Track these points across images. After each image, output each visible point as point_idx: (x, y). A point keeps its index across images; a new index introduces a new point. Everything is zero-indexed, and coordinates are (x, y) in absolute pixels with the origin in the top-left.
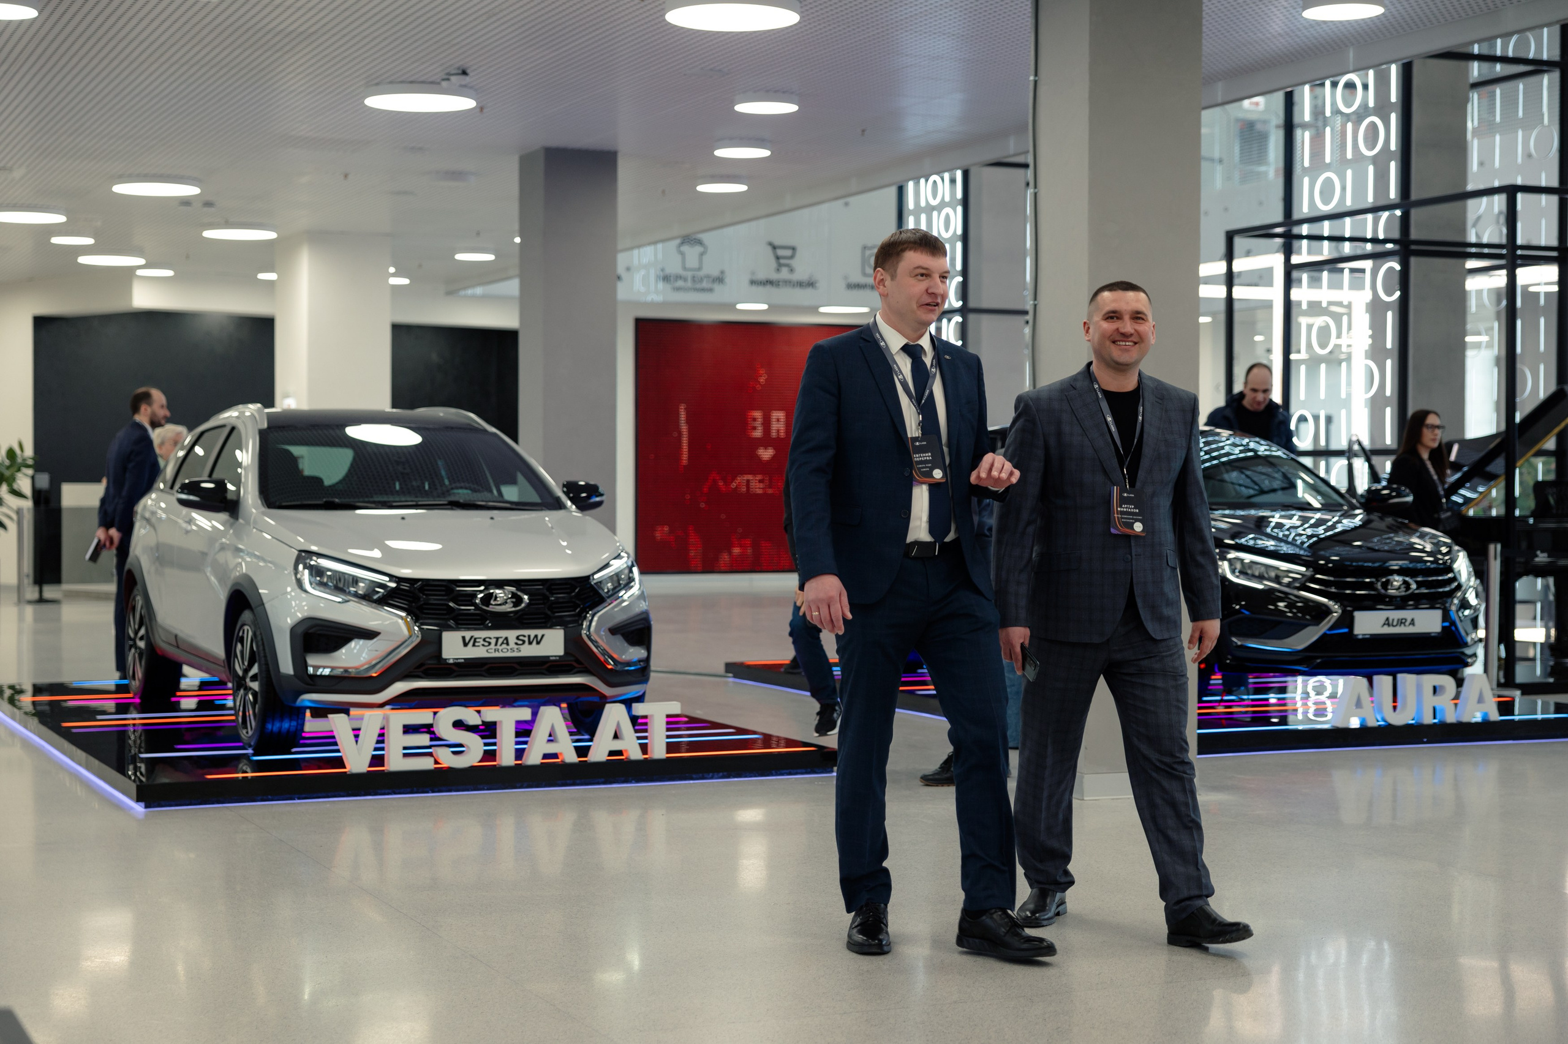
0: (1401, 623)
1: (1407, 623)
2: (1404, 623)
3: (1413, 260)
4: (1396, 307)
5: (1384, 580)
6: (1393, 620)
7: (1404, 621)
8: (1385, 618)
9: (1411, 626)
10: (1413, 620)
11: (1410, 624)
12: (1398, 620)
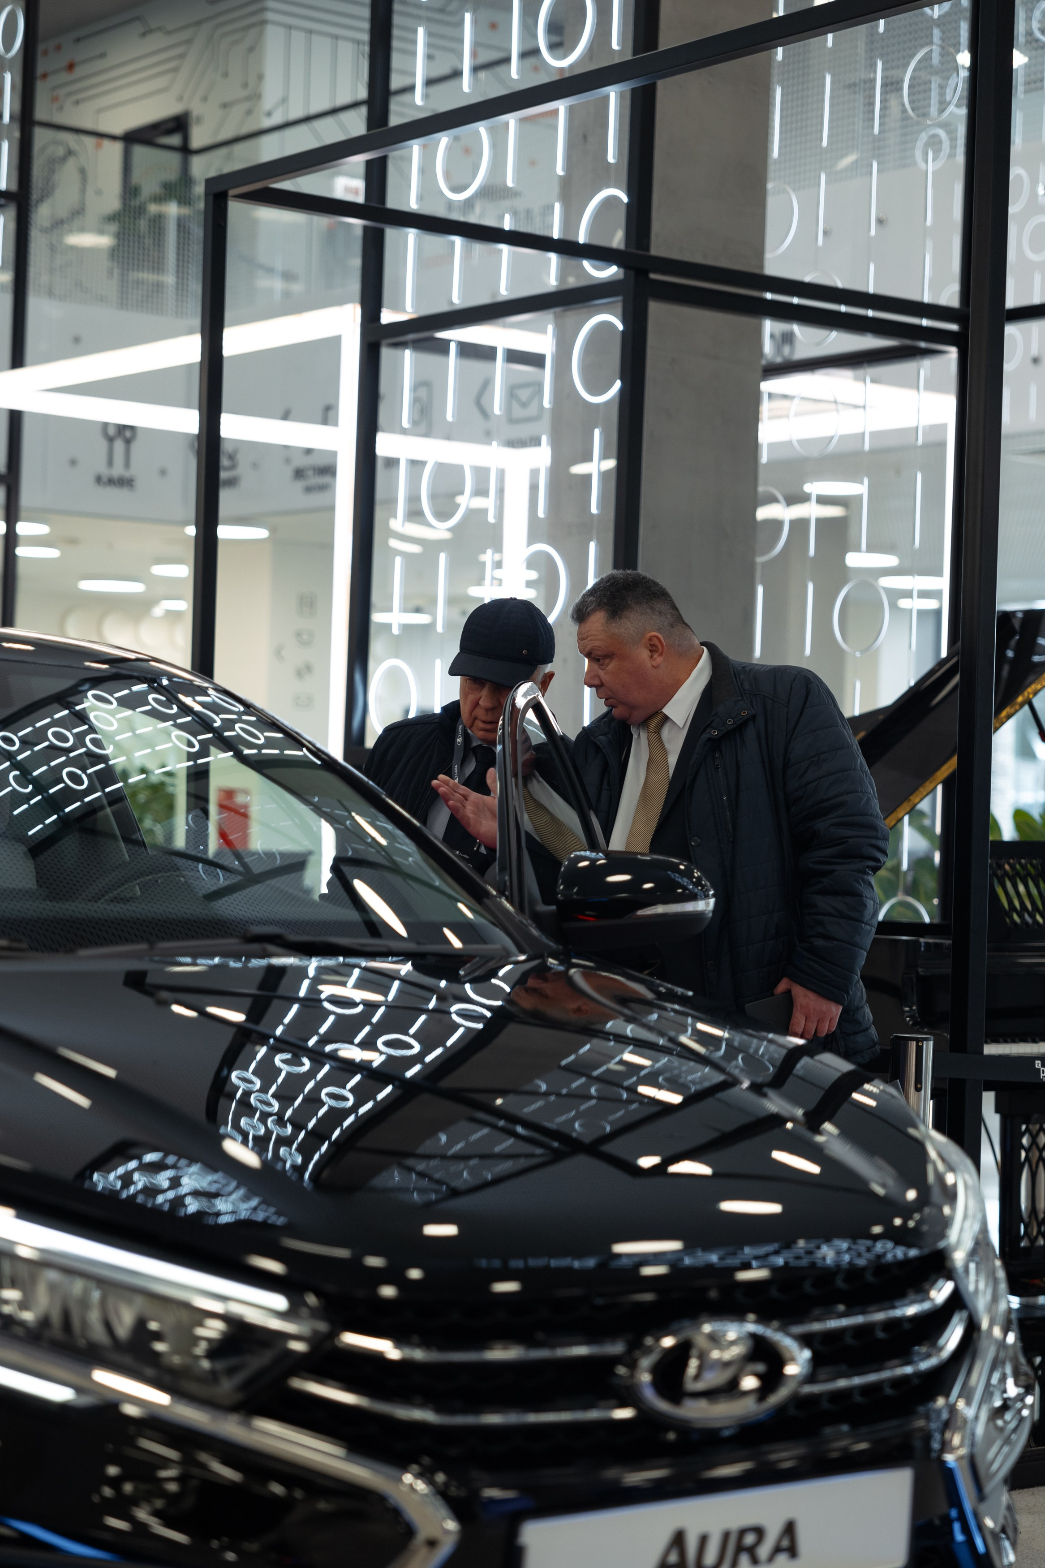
0: (740, 1548)
1: (763, 1552)
2: (751, 1551)
3: (656, 309)
4: (614, 414)
5: (668, 1342)
6: (704, 1540)
7: (750, 1539)
8: (664, 1538)
9: (782, 1559)
10: (790, 1529)
11: (778, 1549)
12: (726, 1535)
